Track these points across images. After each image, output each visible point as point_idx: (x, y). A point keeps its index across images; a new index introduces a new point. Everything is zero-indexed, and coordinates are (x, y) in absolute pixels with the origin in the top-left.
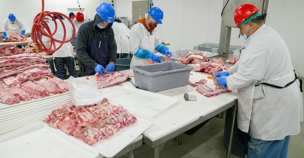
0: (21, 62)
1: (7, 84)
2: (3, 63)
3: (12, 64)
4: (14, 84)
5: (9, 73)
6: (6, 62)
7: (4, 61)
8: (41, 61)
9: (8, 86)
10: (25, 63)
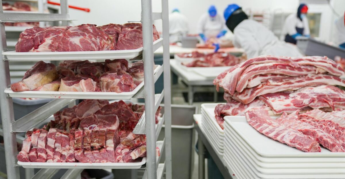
0: (299, 69)
1: (275, 109)
2: (271, 67)
3: (284, 72)
4: (286, 110)
5: (277, 87)
6: (275, 66)
7: (271, 64)
8: (334, 74)
9: (275, 113)
10: (304, 72)
